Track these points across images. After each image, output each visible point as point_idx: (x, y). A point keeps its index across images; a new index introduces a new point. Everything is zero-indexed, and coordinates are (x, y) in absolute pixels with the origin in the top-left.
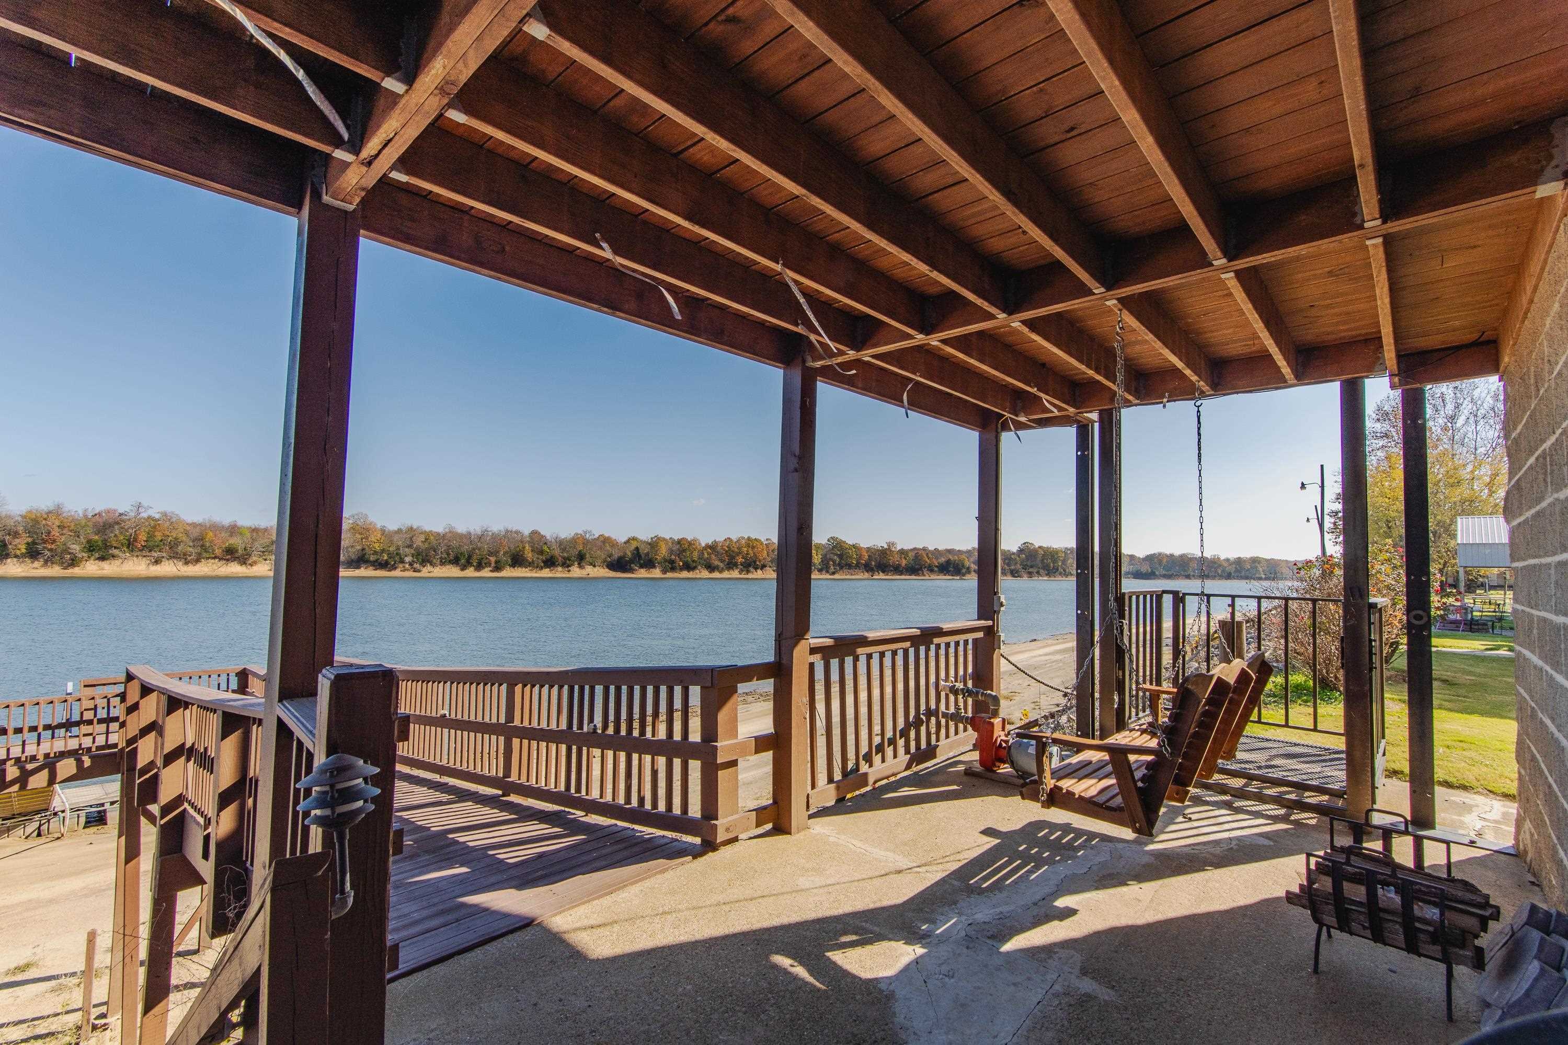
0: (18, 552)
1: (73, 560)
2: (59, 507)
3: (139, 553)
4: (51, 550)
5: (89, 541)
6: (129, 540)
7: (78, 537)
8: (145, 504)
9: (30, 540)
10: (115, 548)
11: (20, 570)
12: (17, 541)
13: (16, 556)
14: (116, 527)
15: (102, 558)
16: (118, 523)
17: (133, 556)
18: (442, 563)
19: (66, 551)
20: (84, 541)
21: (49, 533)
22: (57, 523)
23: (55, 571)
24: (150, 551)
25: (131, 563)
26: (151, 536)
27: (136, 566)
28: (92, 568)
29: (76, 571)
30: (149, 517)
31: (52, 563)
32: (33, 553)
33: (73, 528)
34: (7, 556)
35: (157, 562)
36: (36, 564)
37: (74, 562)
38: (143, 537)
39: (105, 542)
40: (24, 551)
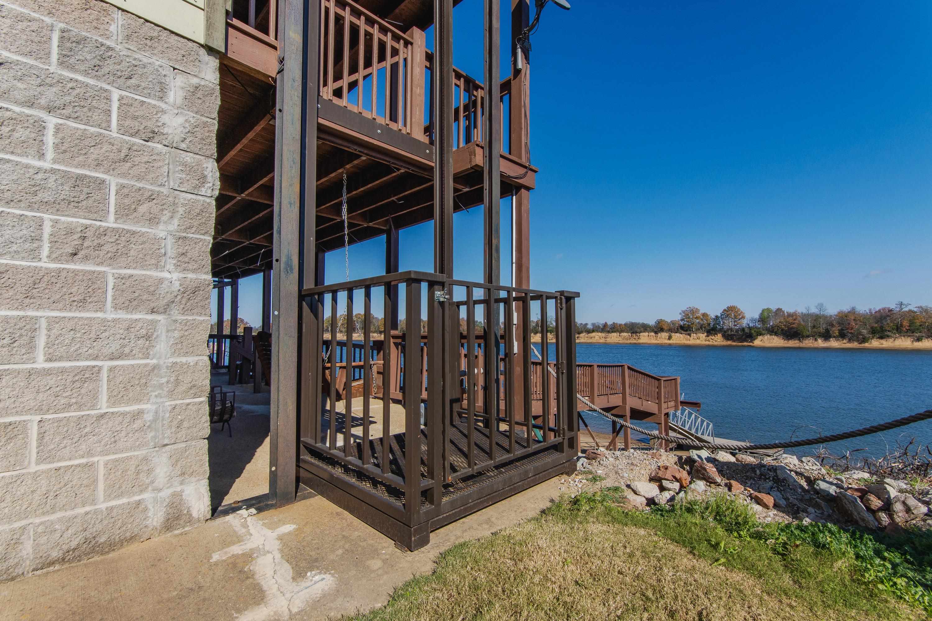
0: (835, 335)
1: (864, 339)
2: (853, 309)
3: (905, 334)
4: (851, 333)
5: (872, 328)
6: (897, 326)
7: (866, 325)
8: (905, 302)
9: (840, 328)
10: (889, 331)
11: (837, 344)
12: (834, 329)
13: (834, 337)
14: (888, 318)
15: (881, 338)
16: (888, 316)
17: (901, 336)
19: (860, 333)
20: (869, 327)
21: (849, 324)
22: (853, 318)
23: (855, 345)
24: (913, 332)
25: (900, 340)
26: (912, 323)
27: (904, 343)
28: (875, 343)
29: (867, 345)
30: (909, 310)
31: (853, 341)
32: (842, 335)
33: (862, 319)
34: (830, 337)
35: (919, 339)
36: (845, 341)
37: (864, 340)
38: (906, 323)
39: (881, 327)
40: (837, 334)
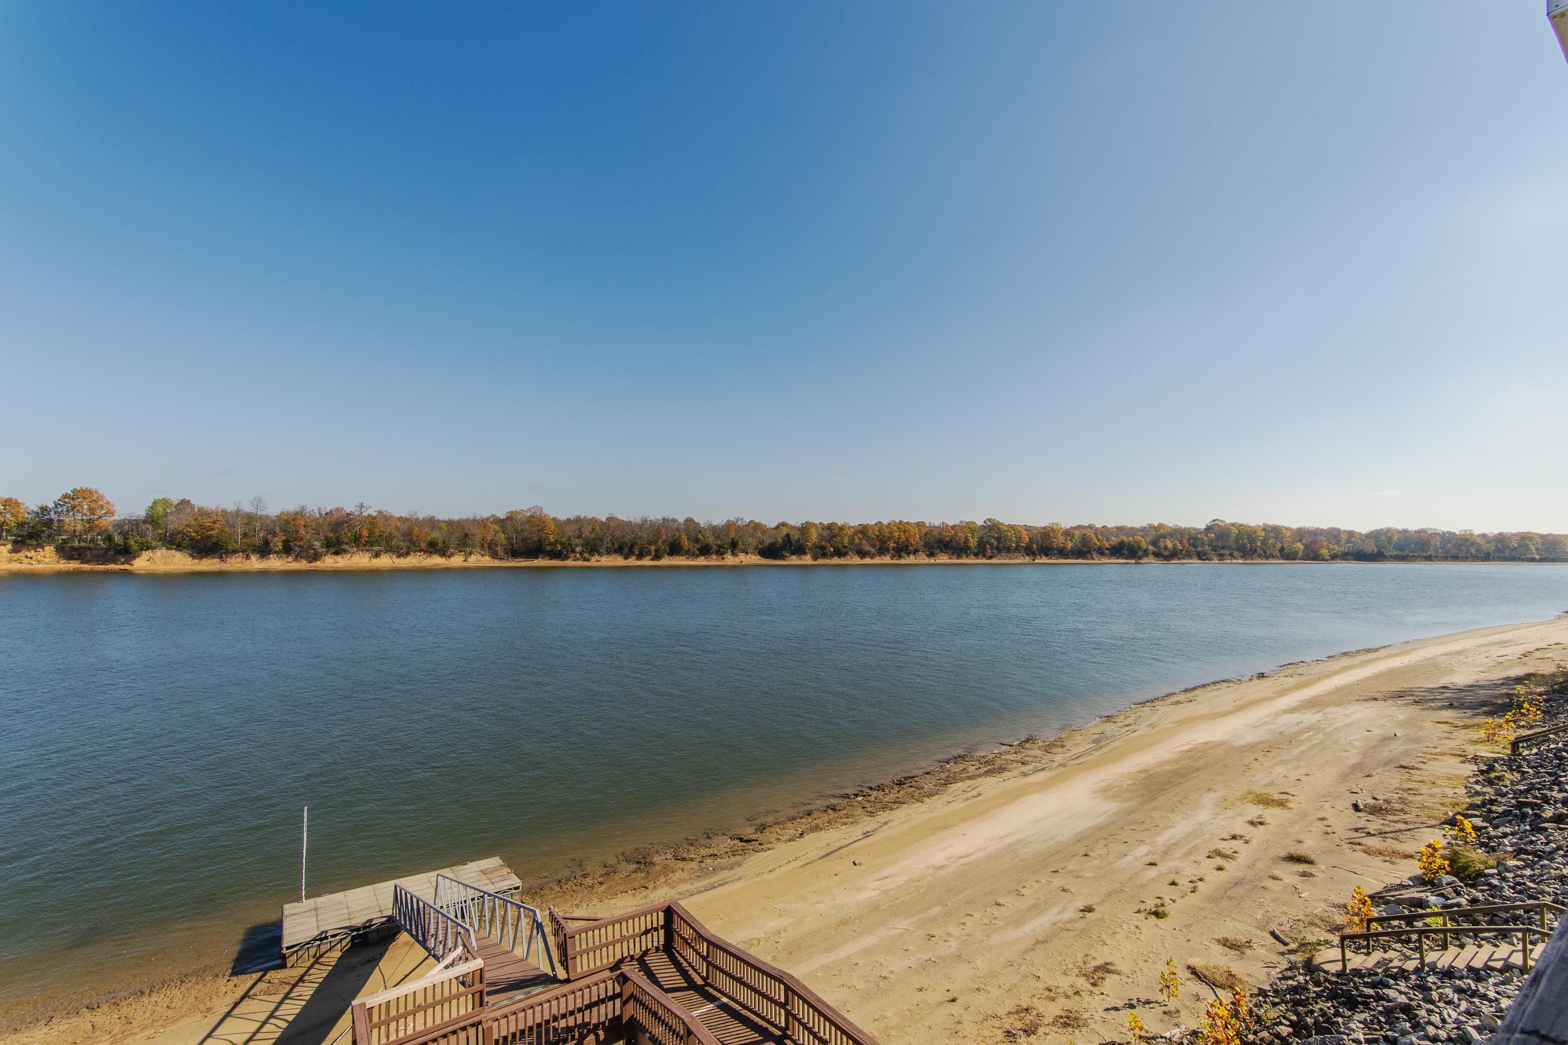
0: (277, 549)
1: (315, 555)
2: (303, 509)
3: (364, 548)
4: (299, 546)
5: (326, 538)
6: (355, 536)
7: (319, 534)
8: (365, 504)
9: (284, 538)
10: (346, 543)
11: (279, 564)
12: (276, 539)
13: (276, 552)
14: (345, 525)
15: (337, 553)
16: (346, 522)
17: (359, 550)
18: (609, 552)
19: (311, 547)
20: (322, 538)
21: (297, 532)
22: (303, 523)
23: (303, 565)
24: (372, 546)
25: (357, 556)
26: (371, 533)
27: (360, 560)
28: (329, 562)
29: (318, 564)
30: (369, 515)
31: (301, 558)
32: (287, 550)
33: (315, 525)
34: (269, 552)
35: (377, 555)
36: (290, 559)
37: (316, 557)
38: (365, 533)
39: (338, 538)
40: (280, 547)
